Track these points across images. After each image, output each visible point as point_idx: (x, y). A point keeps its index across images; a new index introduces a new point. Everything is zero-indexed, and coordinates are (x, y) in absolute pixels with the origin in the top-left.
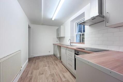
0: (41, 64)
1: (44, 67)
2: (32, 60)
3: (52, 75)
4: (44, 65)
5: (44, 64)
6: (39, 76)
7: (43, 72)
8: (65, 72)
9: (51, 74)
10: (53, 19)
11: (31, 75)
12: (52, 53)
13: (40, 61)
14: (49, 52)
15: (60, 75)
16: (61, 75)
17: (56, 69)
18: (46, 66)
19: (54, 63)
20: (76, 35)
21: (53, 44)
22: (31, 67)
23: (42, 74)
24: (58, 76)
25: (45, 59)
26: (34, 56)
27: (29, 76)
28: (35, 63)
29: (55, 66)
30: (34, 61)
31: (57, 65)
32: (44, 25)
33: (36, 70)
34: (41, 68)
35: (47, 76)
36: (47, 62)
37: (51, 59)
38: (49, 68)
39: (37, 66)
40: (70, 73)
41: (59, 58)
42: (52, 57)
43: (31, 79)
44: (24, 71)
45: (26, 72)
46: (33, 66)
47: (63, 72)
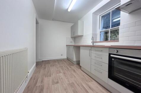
0: (53, 69)
1: (58, 73)
2: (40, 65)
3: (72, 85)
4: (58, 71)
5: (57, 69)
6: (53, 85)
7: (58, 80)
8: (89, 81)
9: (69, 84)
10: (69, 10)
11: (42, 84)
12: (65, 57)
13: (51, 66)
14: (62, 55)
15: (83, 86)
16: (85, 86)
17: (75, 77)
18: (60, 72)
19: (70, 69)
20: (100, 32)
21: (67, 45)
22: (39, 73)
23: (57, 83)
24: (81, 87)
25: (57, 63)
26: (43, 60)
27: (38, 85)
28: (45, 68)
29: (73, 72)
30: (43, 66)
31: (74, 71)
32: (55, 20)
33: (48, 77)
34: (54, 74)
35: (64, 85)
36: (61, 67)
37: (64, 64)
38: (64, 74)
39: (48, 72)
40: (96, 83)
41: (75, 63)
42: (65, 62)
43: (42, 90)
44: (31, 78)
45: (34, 79)
46: (42, 71)
47: (87, 81)
